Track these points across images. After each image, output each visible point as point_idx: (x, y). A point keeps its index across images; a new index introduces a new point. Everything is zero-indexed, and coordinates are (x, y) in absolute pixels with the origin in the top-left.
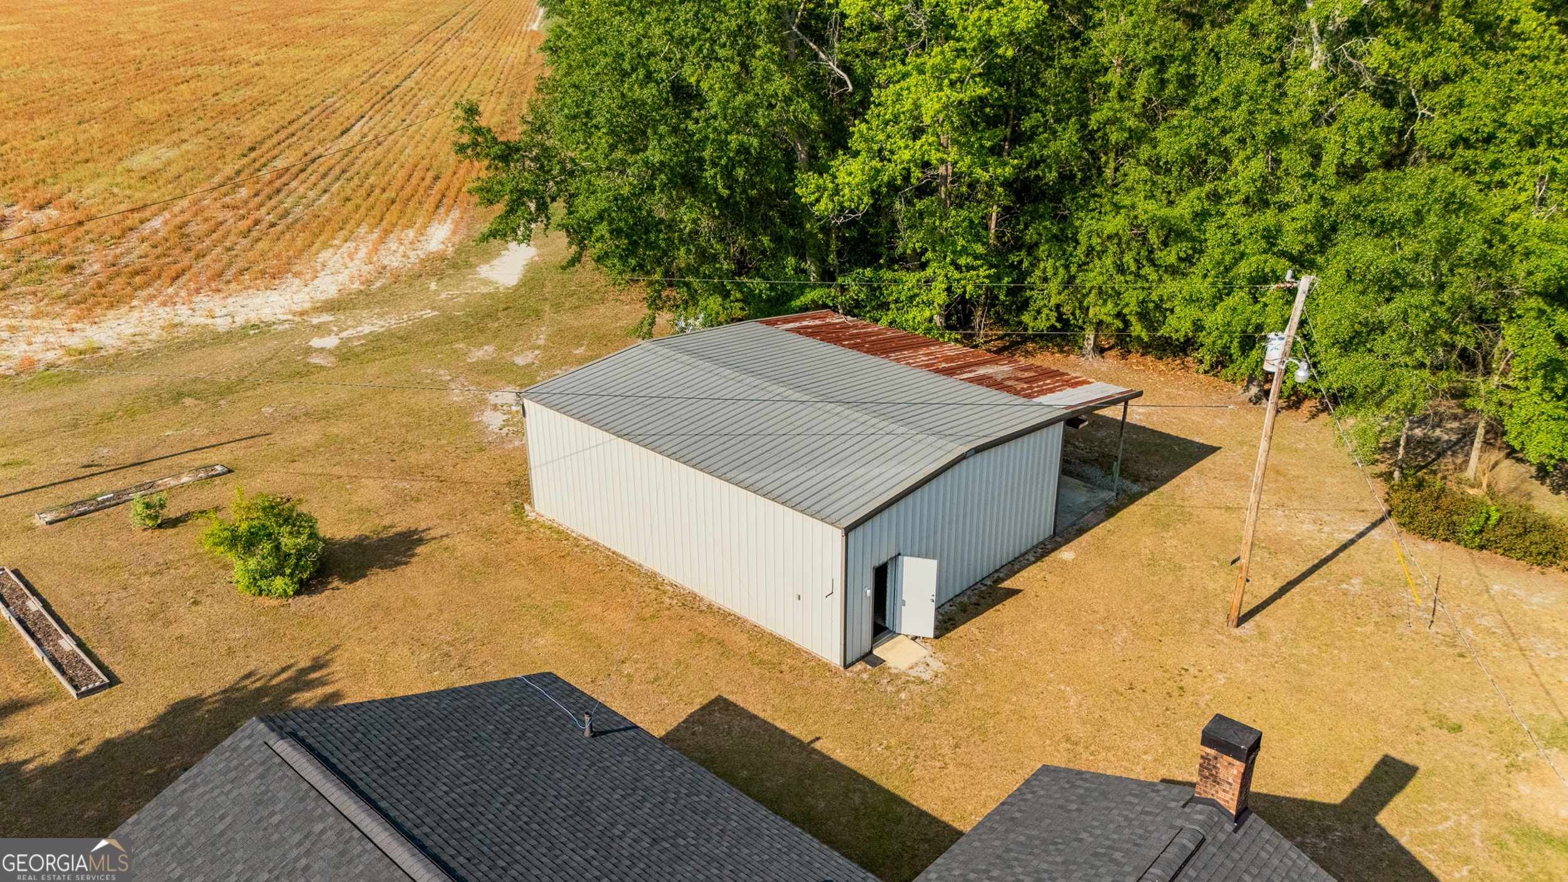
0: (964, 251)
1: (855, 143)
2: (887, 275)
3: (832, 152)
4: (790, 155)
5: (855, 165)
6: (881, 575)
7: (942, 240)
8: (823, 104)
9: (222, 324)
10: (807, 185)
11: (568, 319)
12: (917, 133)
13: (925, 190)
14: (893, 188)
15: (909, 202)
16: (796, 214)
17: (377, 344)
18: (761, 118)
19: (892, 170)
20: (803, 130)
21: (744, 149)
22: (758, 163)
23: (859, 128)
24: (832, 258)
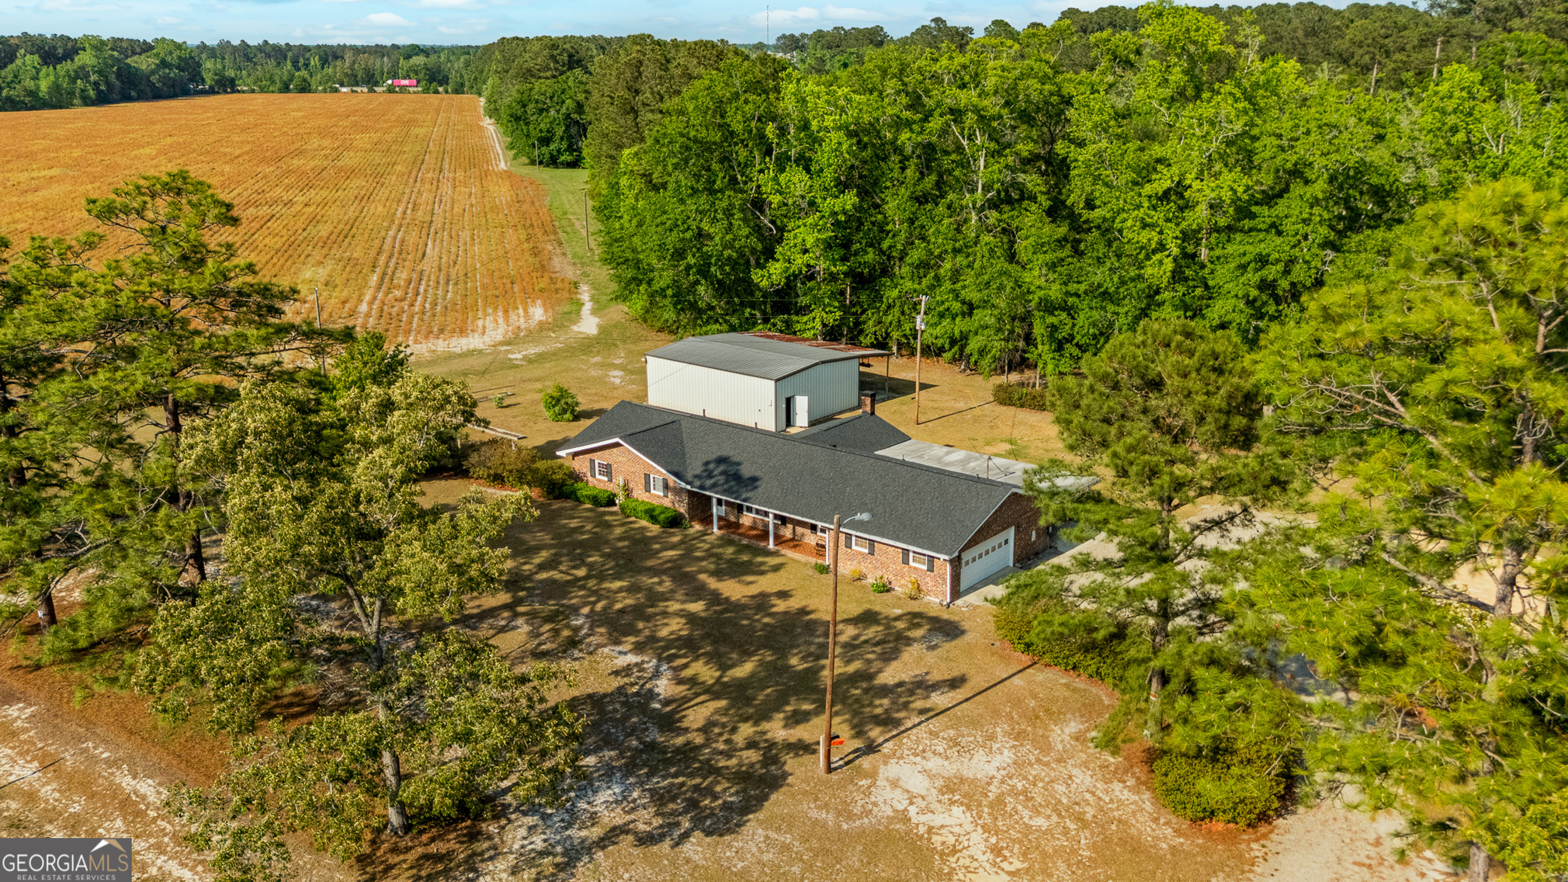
0: (829, 305)
1: (777, 256)
2: (794, 318)
3: (767, 261)
4: (748, 261)
5: (778, 265)
6: (789, 402)
7: (817, 300)
8: (761, 238)
9: (458, 350)
10: (756, 276)
11: (632, 347)
12: (806, 251)
13: (811, 277)
14: (795, 276)
15: (803, 283)
16: (749, 287)
17: (541, 358)
18: (737, 245)
19: (794, 268)
20: (753, 251)
21: (730, 257)
22: (734, 264)
23: (779, 249)
24: (769, 310)
